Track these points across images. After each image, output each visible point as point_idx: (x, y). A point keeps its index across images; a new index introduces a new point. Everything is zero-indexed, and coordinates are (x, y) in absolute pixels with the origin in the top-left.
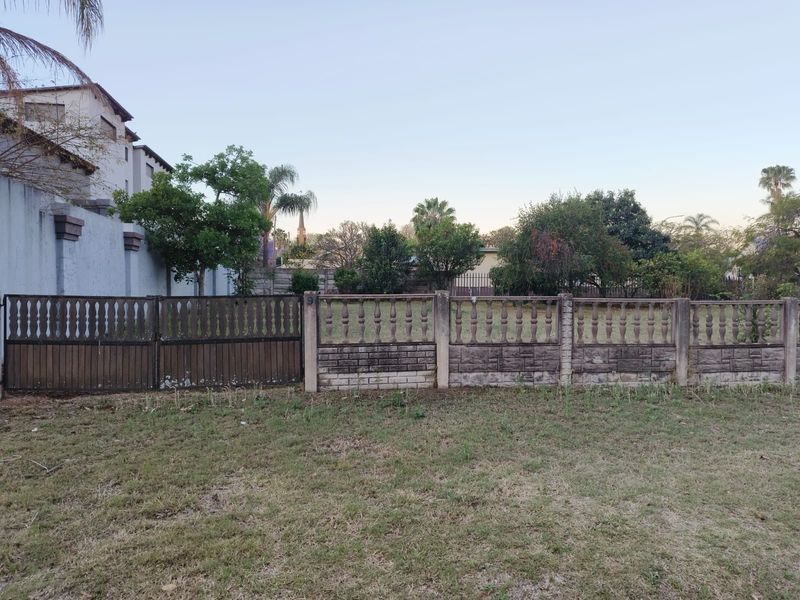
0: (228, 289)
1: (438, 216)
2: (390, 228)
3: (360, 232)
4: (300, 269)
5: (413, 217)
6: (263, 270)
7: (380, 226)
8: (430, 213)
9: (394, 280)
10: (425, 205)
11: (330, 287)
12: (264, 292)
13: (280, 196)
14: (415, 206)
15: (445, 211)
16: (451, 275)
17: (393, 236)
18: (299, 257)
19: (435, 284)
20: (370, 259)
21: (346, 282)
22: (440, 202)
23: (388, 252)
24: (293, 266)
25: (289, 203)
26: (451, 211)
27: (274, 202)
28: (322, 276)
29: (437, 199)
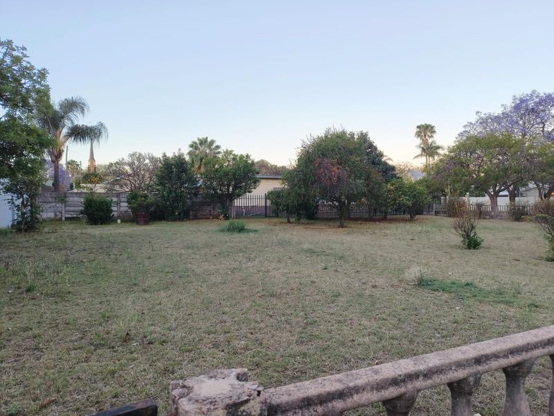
1: (207, 151)
2: (180, 156)
3: (147, 161)
4: (92, 193)
5: (188, 151)
6: (54, 195)
8: (201, 148)
9: (184, 203)
10: (198, 142)
11: (122, 209)
12: (56, 215)
13: (70, 125)
14: (190, 143)
15: (213, 147)
16: (231, 197)
17: (183, 164)
18: (90, 182)
20: (161, 183)
21: (140, 205)
22: (209, 140)
23: (180, 178)
24: (85, 191)
25: (79, 133)
26: (218, 147)
27: (65, 131)
28: (115, 199)
29: (207, 138)
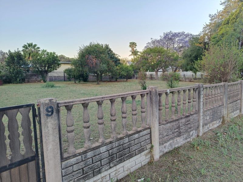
1: (33, 50)
2: (18, 52)
5: (22, 49)
7: (13, 51)
8: (29, 48)
9: (22, 74)
10: (27, 45)
14: (23, 45)
15: (36, 48)
16: (47, 72)
17: (20, 56)
19: (41, 76)
20: (8, 65)
23: (19, 63)
26: (38, 48)
29: (32, 43)
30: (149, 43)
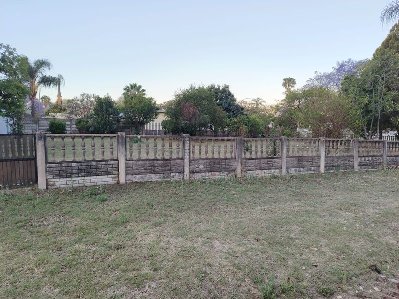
0: (8, 130)
1: (136, 93)
2: (108, 97)
3: (92, 99)
4: (55, 119)
5: (123, 93)
6: (32, 119)
7: (102, 96)
8: (132, 91)
9: (111, 126)
10: (130, 86)
11: (73, 129)
12: (33, 131)
13: (42, 76)
14: (124, 87)
15: (140, 90)
16: (142, 124)
17: (110, 102)
18: (55, 112)
19: (134, 128)
20: (96, 114)
21: (83, 126)
22: (137, 85)
24: (50, 117)
25: (47, 81)
26: (143, 90)
27: (38, 80)
28: (69, 123)
29: (136, 84)
30: (311, 79)
